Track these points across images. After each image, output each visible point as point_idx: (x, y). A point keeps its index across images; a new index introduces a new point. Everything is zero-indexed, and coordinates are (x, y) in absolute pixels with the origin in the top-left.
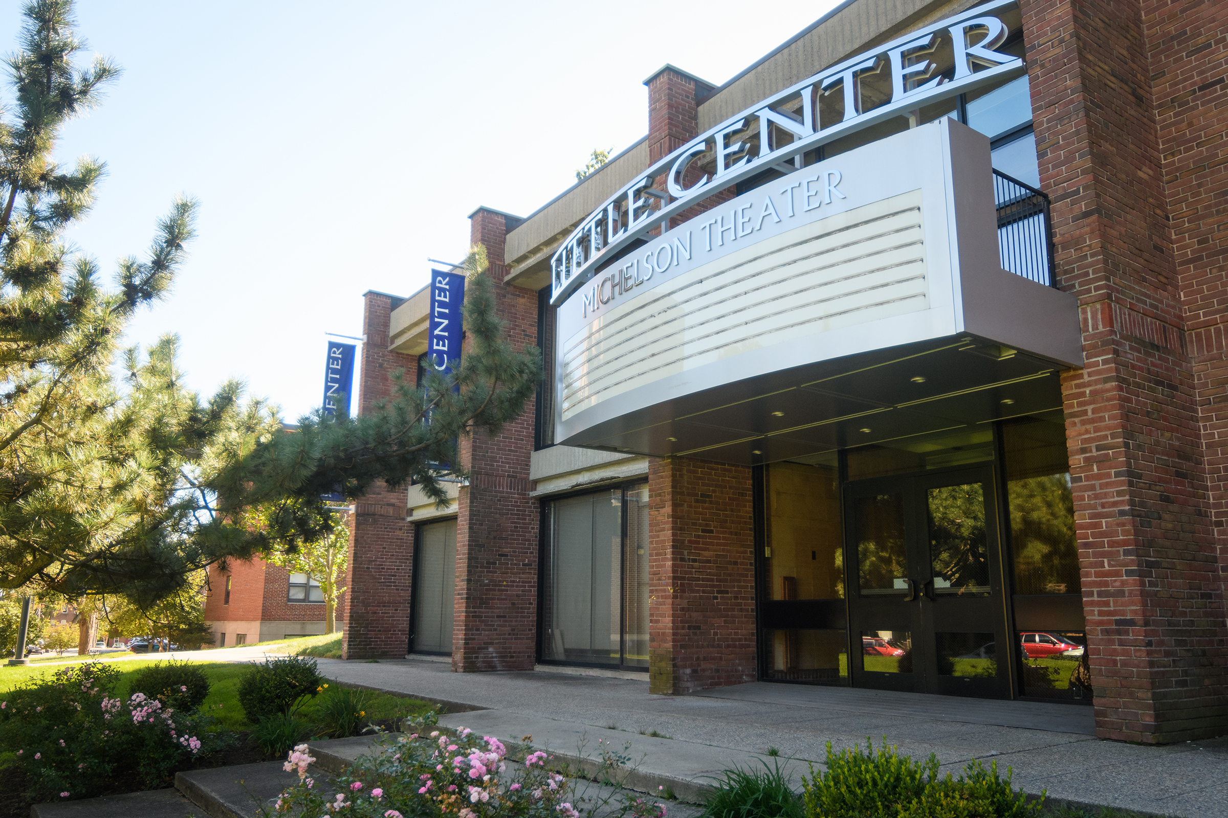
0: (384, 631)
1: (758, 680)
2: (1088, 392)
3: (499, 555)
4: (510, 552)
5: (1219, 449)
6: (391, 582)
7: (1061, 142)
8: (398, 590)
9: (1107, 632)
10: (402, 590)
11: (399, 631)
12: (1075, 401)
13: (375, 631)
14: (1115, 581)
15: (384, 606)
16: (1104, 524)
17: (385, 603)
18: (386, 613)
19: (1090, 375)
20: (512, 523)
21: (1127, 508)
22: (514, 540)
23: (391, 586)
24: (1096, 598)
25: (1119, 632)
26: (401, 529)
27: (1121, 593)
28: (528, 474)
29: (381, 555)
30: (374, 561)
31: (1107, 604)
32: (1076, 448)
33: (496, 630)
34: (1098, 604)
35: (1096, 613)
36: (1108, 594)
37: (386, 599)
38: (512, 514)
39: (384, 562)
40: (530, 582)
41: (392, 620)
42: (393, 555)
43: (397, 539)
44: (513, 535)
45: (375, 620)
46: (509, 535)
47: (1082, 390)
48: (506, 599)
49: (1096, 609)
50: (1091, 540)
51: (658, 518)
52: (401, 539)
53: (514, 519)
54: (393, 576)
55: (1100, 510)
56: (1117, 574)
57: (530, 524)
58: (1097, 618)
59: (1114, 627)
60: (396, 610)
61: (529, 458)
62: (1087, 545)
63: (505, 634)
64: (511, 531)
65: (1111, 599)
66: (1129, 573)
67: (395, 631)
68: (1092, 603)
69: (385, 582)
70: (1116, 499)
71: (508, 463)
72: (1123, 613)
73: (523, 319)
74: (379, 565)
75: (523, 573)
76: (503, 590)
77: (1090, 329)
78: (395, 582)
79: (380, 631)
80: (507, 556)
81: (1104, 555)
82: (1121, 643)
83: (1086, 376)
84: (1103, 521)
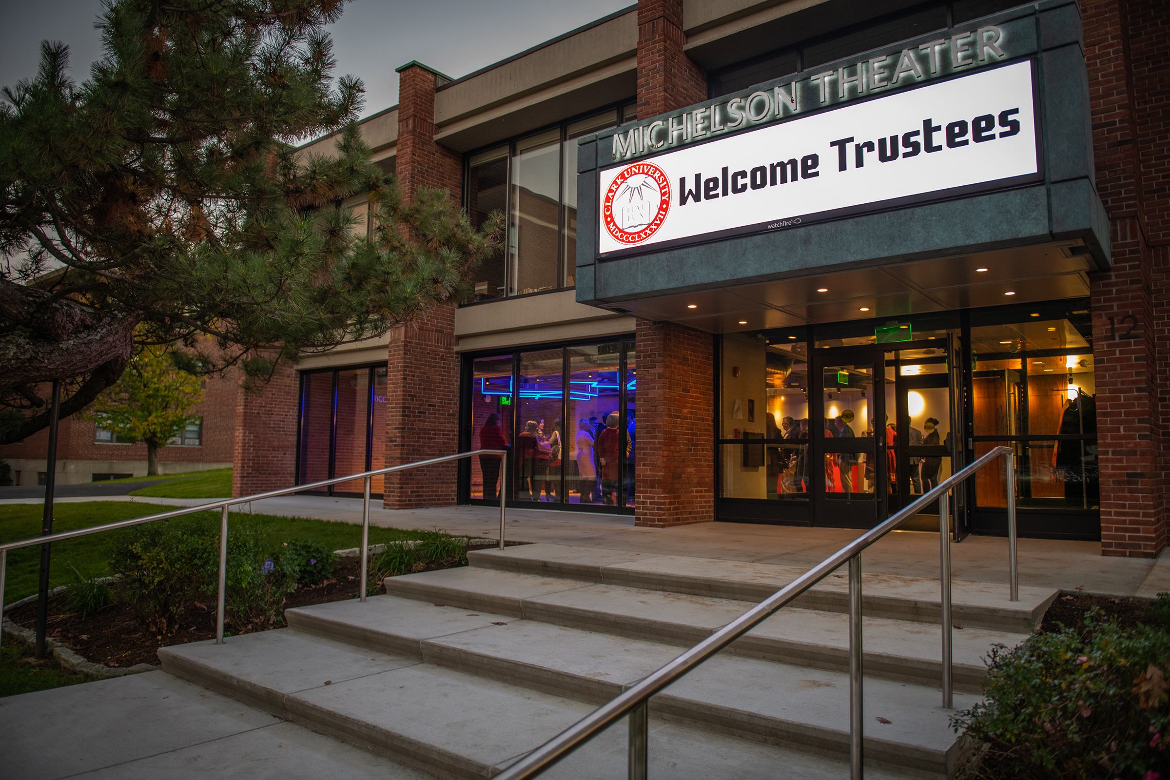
0: (273, 474)
1: (714, 521)
2: (1114, 291)
3: (429, 405)
4: (437, 402)
5: (1168, 342)
6: (279, 428)
7: (1100, 79)
8: (286, 435)
9: (1119, 483)
10: (290, 435)
11: (287, 474)
12: (1102, 298)
13: (265, 474)
14: (1129, 443)
15: (274, 450)
16: (1122, 398)
17: (274, 447)
18: (275, 457)
19: (1117, 276)
20: (440, 375)
21: (1144, 386)
22: (441, 391)
23: (280, 431)
24: (1110, 456)
25: (1129, 483)
26: (289, 377)
27: (1134, 453)
28: (453, 330)
29: (271, 401)
30: (264, 407)
31: (1121, 461)
32: (1100, 335)
33: (425, 475)
34: (1112, 461)
35: (1110, 467)
36: (1121, 453)
37: (276, 444)
38: (439, 367)
39: (273, 408)
40: (454, 431)
41: (281, 464)
42: (281, 402)
43: (285, 386)
44: (440, 387)
45: (266, 464)
46: (436, 387)
47: (1109, 289)
48: (434, 447)
49: (1110, 465)
50: (1109, 410)
51: (648, 377)
52: (289, 386)
53: (441, 371)
54: (282, 421)
55: (1119, 386)
56: (1132, 437)
57: (454, 377)
58: (1110, 471)
59: (1125, 479)
60: (285, 454)
61: (454, 314)
62: (1105, 414)
63: (433, 479)
64: (439, 383)
65: (1124, 457)
66: (1141, 437)
67: (284, 474)
68: (1107, 460)
69: (274, 428)
70: (1135, 378)
71: (436, 318)
72: (1135, 468)
73: (449, 179)
74: (269, 411)
75: (449, 423)
76: (432, 438)
77: (1119, 239)
78: (283, 428)
79: (270, 474)
80: (435, 406)
81: (1121, 422)
82: (1131, 491)
83: (1113, 278)
84: (1122, 395)
